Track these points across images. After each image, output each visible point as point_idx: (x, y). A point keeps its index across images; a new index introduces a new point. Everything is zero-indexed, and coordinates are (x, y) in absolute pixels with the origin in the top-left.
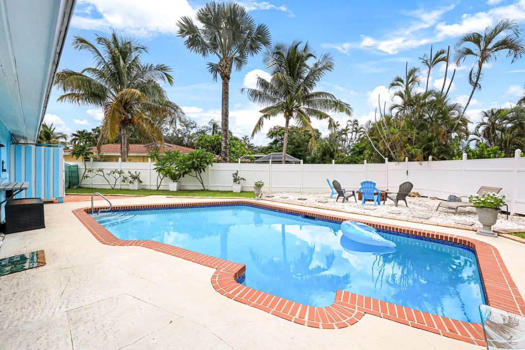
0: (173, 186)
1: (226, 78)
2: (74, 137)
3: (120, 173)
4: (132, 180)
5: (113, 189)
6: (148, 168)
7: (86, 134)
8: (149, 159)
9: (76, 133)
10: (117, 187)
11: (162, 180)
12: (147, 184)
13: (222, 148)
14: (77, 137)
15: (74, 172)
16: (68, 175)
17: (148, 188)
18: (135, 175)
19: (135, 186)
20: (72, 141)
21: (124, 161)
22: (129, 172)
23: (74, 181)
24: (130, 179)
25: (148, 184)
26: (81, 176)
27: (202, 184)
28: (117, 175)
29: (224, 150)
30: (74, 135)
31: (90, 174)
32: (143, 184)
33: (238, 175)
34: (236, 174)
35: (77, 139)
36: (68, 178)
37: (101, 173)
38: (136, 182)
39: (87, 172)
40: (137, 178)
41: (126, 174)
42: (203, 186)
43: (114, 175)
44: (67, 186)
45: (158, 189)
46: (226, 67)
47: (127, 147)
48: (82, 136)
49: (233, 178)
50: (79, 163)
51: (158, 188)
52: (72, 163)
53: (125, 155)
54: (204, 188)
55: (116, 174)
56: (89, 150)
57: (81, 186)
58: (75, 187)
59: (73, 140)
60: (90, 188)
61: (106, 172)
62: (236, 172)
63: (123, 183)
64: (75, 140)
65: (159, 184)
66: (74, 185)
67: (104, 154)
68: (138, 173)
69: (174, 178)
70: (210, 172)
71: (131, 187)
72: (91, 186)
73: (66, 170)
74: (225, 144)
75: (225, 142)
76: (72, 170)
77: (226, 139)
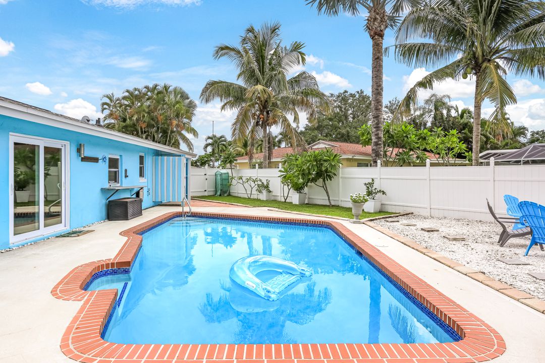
0: (295, 198)
1: (377, 35)
5: (249, 198)
8: (280, 165)
10: (252, 197)
11: (289, 190)
12: (278, 195)
15: (226, 179)
16: (220, 183)
18: (265, 183)
19: (264, 196)
22: (261, 181)
23: (225, 189)
27: (328, 196)
29: (374, 147)
32: (272, 194)
33: (375, 186)
34: (371, 184)
36: (220, 186)
37: (241, 181)
38: (264, 192)
40: (267, 187)
42: (329, 199)
45: (285, 202)
49: (365, 190)
50: (228, 170)
51: (286, 200)
52: (224, 171)
53: (266, 160)
54: (330, 202)
58: (225, 195)
60: (236, 197)
62: (371, 181)
63: (257, 193)
65: (286, 195)
66: (225, 192)
68: (268, 181)
69: (299, 188)
70: (341, 180)
71: (261, 197)
72: (236, 195)
74: (376, 138)
75: (376, 135)
76: (224, 177)
77: (377, 130)
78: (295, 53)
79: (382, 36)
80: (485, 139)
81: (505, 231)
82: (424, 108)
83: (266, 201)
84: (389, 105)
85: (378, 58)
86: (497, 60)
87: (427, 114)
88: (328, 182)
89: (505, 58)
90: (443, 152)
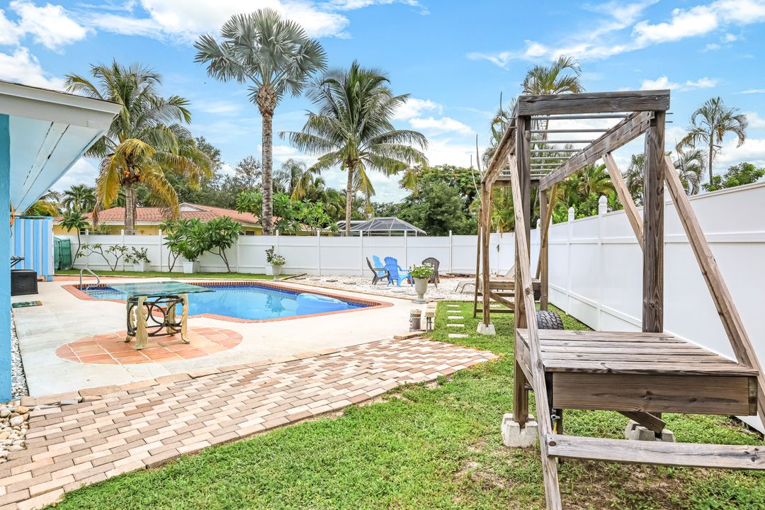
0: (188, 267)
1: (267, 113)
2: (67, 196)
3: (123, 249)
4: (137, 259)
5: (113, 271)
6: (159, 243)
7: (85, 191)
8: (160, 230)
9: (71, 190)
10: (118, 269)
11: (175, 259)
13: (263, 214)
14: (72, 197)
15: (66, 248)
16: (58, 253)
17: (159, 270)
18: (140, 252)
19: (141, 266)
20: (64, 203)
21: (129, 233)
22: (134, 249)
23: (66, 261)
24: (135, 257)
25: (158, 264)
26: (74, 254)
27: (227, 264)
28: (119, 253)
29: (265, 217)
30: (67, 193)
31: (84, 251)
32: (152, 264)
33: (275, 252)
34: (272, 251)
35: (73, 199)
36: (58, 257)
37: (98, 250)
38: (142, 262)
39: (81, 248)
40: (143, 256)
41: (130, 252)
42: (228, 267)
43: (114, 252)
44: (57, 268)
45: (170, 271)
46: (266, 99)
47: (134, 214)
48: (80, 195)
49: (266, 256)
50: (72, 236)
52: (62, 237)
53: (130, 225)
54: (229, 269)
55: (118, 251)
56: (83, 219)
57: (75, 267)
58: (67, 269)
59: (66, 201)
61: (105, 248)
62: (271, 248)
63: (126, 264)
64: (69, 200)
65: (171, 265)
66: (65, 265)
67: (107, 224)
68: (144, 250)
69: (191, 256)
70: (238, 247)
71: (136, 268)
73: (56, 246)
74: (267, 209)
75: (267, 205)
76: (64, 244)
77: (268, 201)
78: (174, 107)
79: (271, 115)
80: (336, 209)
81: (376, 276)
82: (281, 173)
83: (145, 272)
84: (243, 163)
85: (268, 134)
86: (362, 160)
87: (284, 179)
88: (227, 250)
89: (367, 160)
90: (312, 222)
